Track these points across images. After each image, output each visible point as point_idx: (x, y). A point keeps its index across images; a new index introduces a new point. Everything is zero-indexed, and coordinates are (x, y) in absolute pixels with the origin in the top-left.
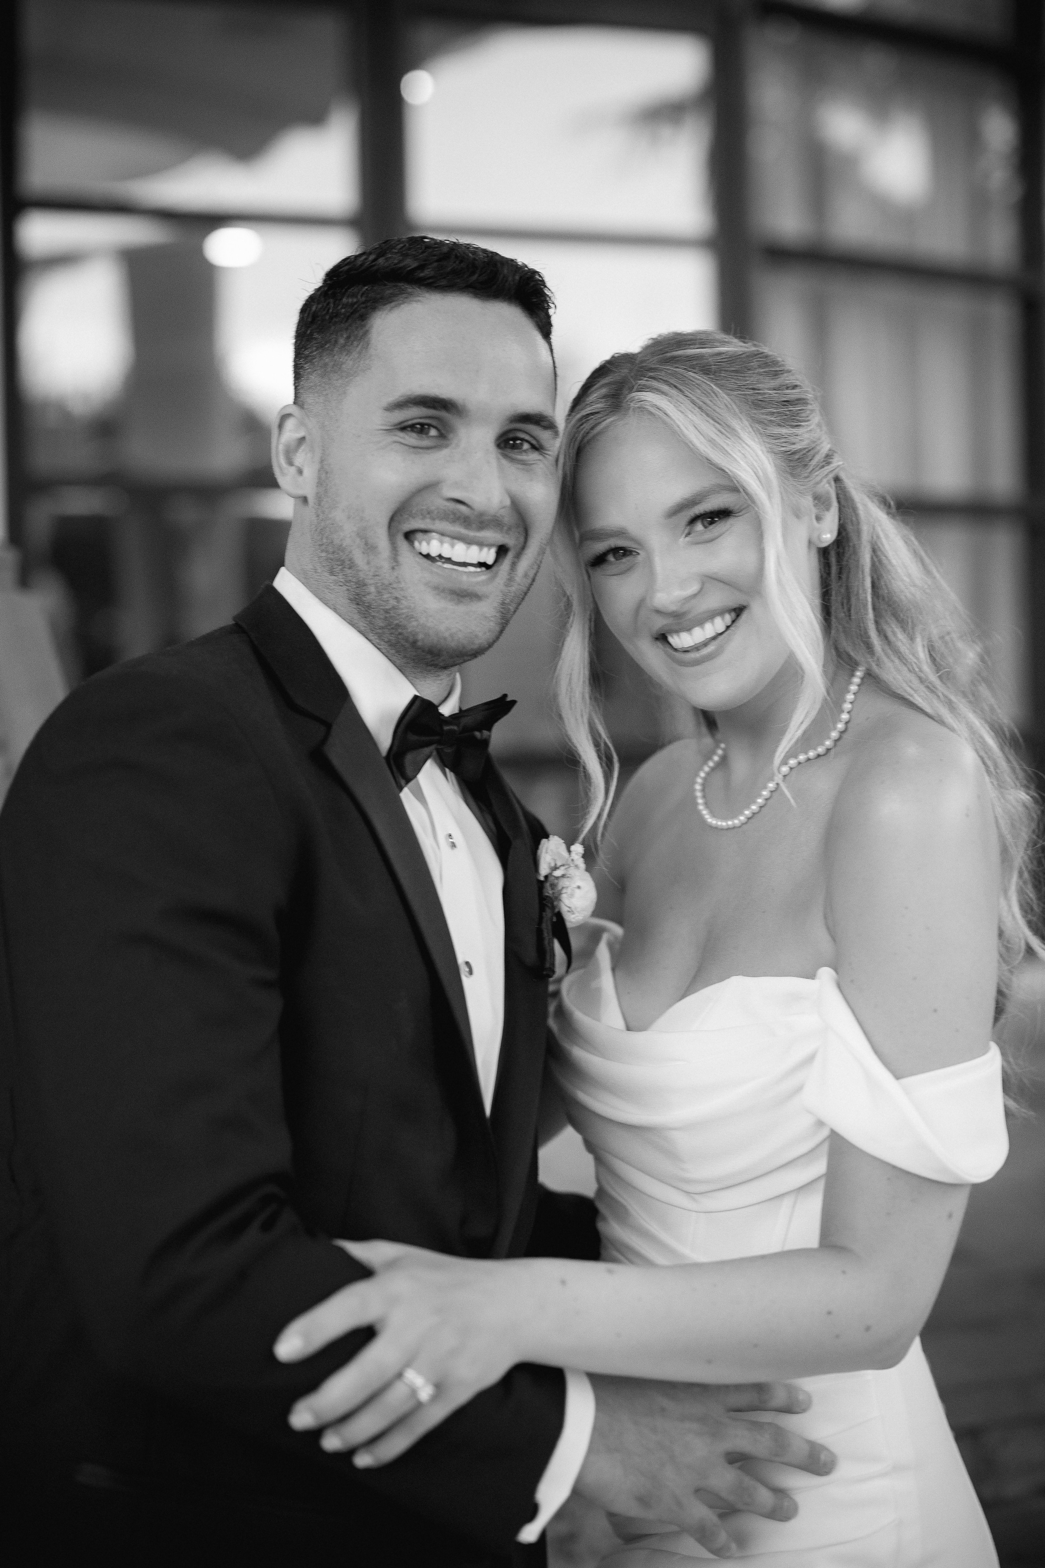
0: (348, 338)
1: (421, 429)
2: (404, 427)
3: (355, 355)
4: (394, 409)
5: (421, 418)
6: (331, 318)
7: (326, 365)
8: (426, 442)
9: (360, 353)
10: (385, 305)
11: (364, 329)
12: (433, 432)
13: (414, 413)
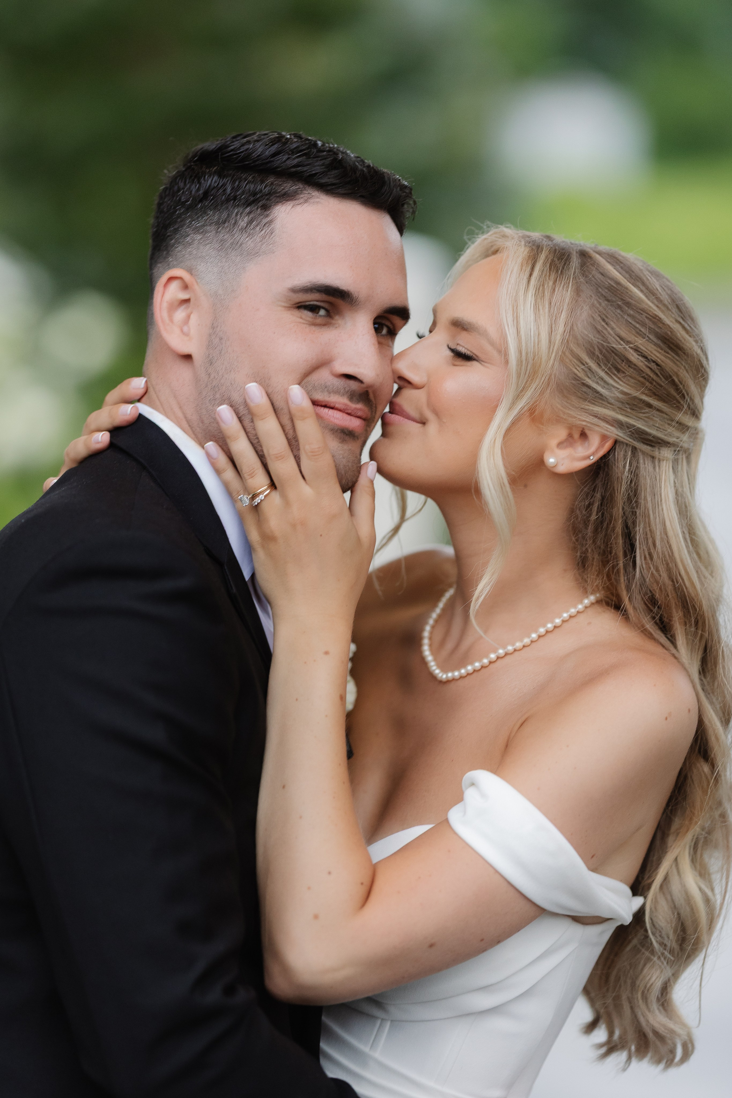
0: (250, 222)
1: (313, 309)
2: (300, 306)
3: (257, 238)
4: (300, 292)
5: (317, 301)
6: (228, 200)
7: (223, 241)
8: (319, 321)
9: (264, 237)
10: (288, 200)
11: (268, 219)
12: (322, 312)
13: (312, 298)
